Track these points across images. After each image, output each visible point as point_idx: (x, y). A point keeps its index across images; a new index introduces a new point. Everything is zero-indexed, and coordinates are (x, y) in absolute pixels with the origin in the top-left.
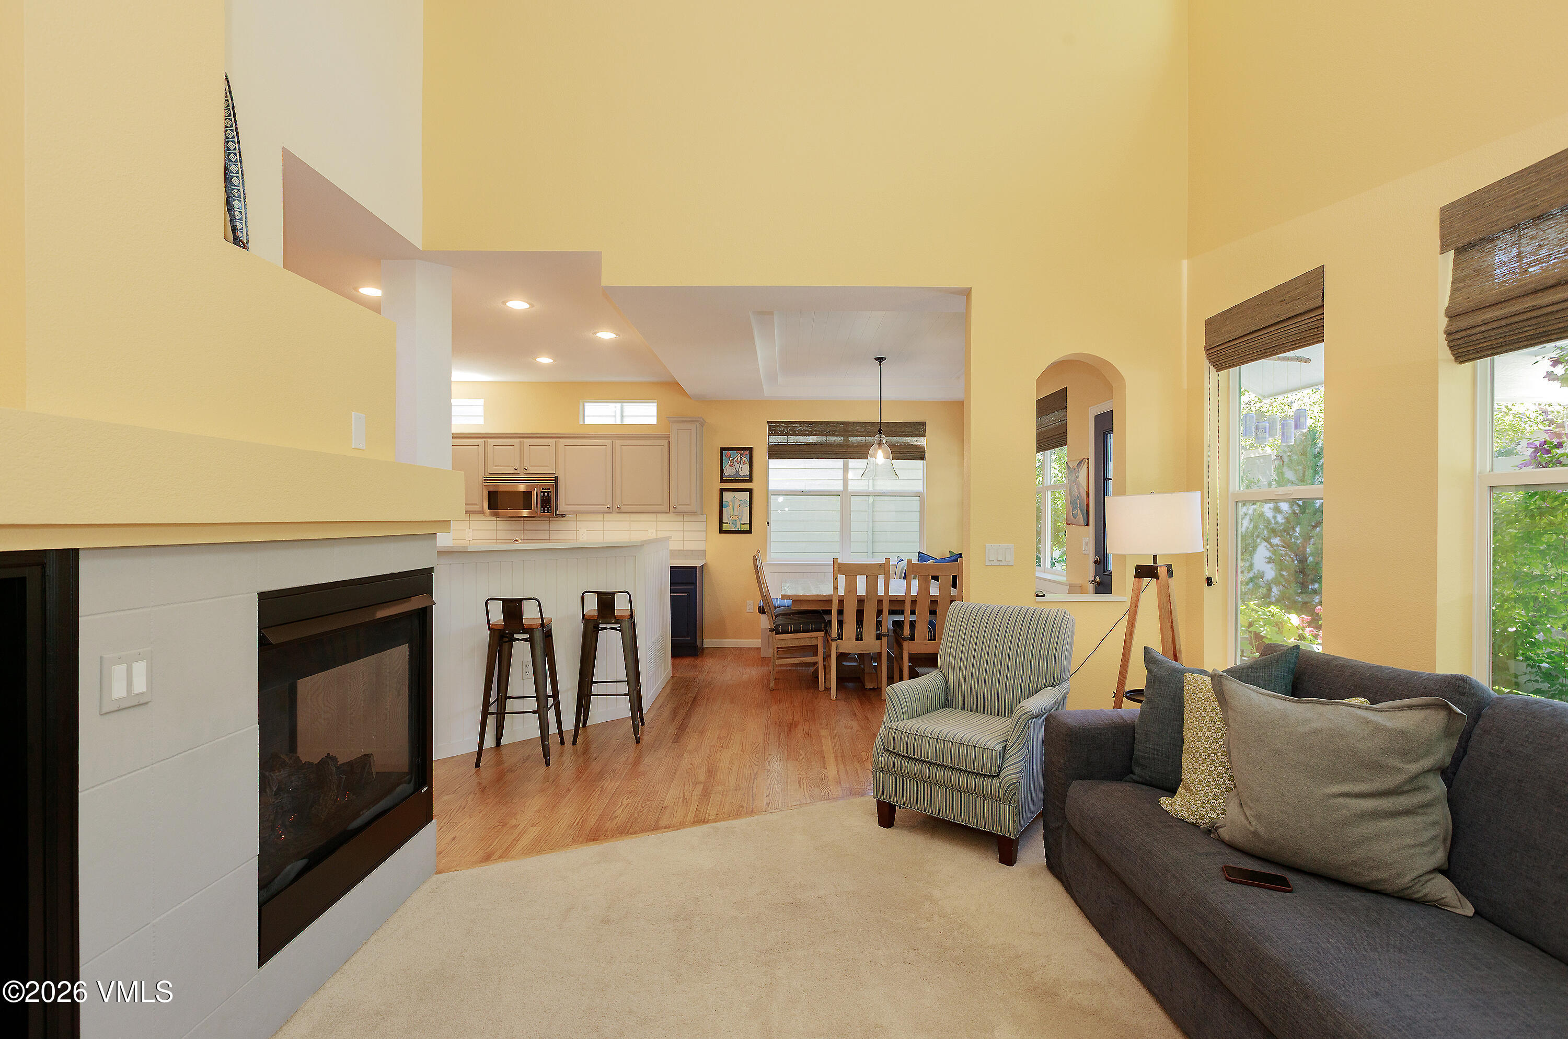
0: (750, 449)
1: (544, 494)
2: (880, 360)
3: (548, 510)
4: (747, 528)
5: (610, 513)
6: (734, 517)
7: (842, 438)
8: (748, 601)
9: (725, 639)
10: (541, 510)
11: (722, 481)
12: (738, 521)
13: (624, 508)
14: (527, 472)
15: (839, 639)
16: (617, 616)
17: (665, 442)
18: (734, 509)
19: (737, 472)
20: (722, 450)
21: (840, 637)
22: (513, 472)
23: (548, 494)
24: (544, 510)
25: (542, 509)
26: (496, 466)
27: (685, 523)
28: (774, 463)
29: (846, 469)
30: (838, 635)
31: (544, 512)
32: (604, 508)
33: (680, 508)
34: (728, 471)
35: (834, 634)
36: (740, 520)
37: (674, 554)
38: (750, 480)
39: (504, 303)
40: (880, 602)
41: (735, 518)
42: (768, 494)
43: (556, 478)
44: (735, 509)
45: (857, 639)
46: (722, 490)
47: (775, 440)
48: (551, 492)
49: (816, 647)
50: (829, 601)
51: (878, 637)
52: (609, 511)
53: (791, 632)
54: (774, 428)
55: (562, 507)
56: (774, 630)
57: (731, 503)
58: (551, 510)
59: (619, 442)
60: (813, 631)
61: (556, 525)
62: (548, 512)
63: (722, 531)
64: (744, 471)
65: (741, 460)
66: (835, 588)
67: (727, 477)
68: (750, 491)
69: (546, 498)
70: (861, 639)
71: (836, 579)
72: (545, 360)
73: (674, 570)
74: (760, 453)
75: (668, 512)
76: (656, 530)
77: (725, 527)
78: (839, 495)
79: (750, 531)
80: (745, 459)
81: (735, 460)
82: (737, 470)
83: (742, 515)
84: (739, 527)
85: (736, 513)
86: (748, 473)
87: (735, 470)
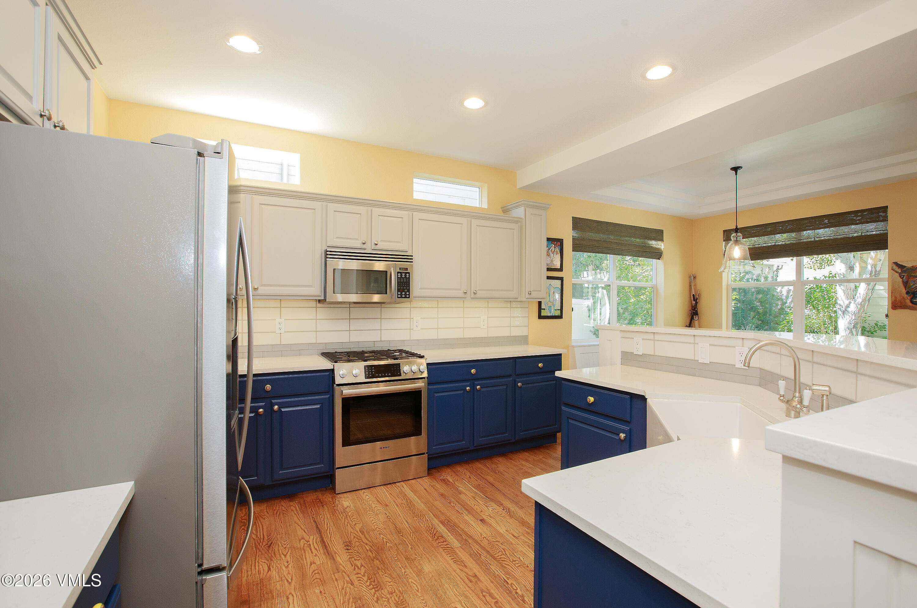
0: (562, 241)
1: (401, 275)
2: (736, 169)
3: (405, 294)
4: (558, 313)
5: (468, 298)
10: (398, 295)
12: (552, 307)
13: (477, 294)
14: (377, 247)
19: (552, 261)
22: (360, 245)
23: (405, 275)
24: (401, 294)
25: (399, 293)
28: (575, 256)
31: (401, 297)
32: (460, 294)
36: (554, 306)
41: (550, 304)
42: (571, 282)
43: (410, 255)
44: (550, 296)
47: (577, 234)
48: (406, 272)
52: (466, 296)
54: (578, 223)
55: (416, 293)
62: (406, 297)
63: (540, 317)
64: (557, 261)
65: (554, 251)
68: (561, 279)
69: (403, 280)
74: (568, 244)
76: (488, 317)
77: (543, 313)
78: (610, 285)
79: (561, 316)
80: (558, 250)
81: (550, 250)
82: (552, 259)
83: (555, 302)
84: (553, 313)
85: (551, 300)
86: (559, 263)
87: (550, 260)
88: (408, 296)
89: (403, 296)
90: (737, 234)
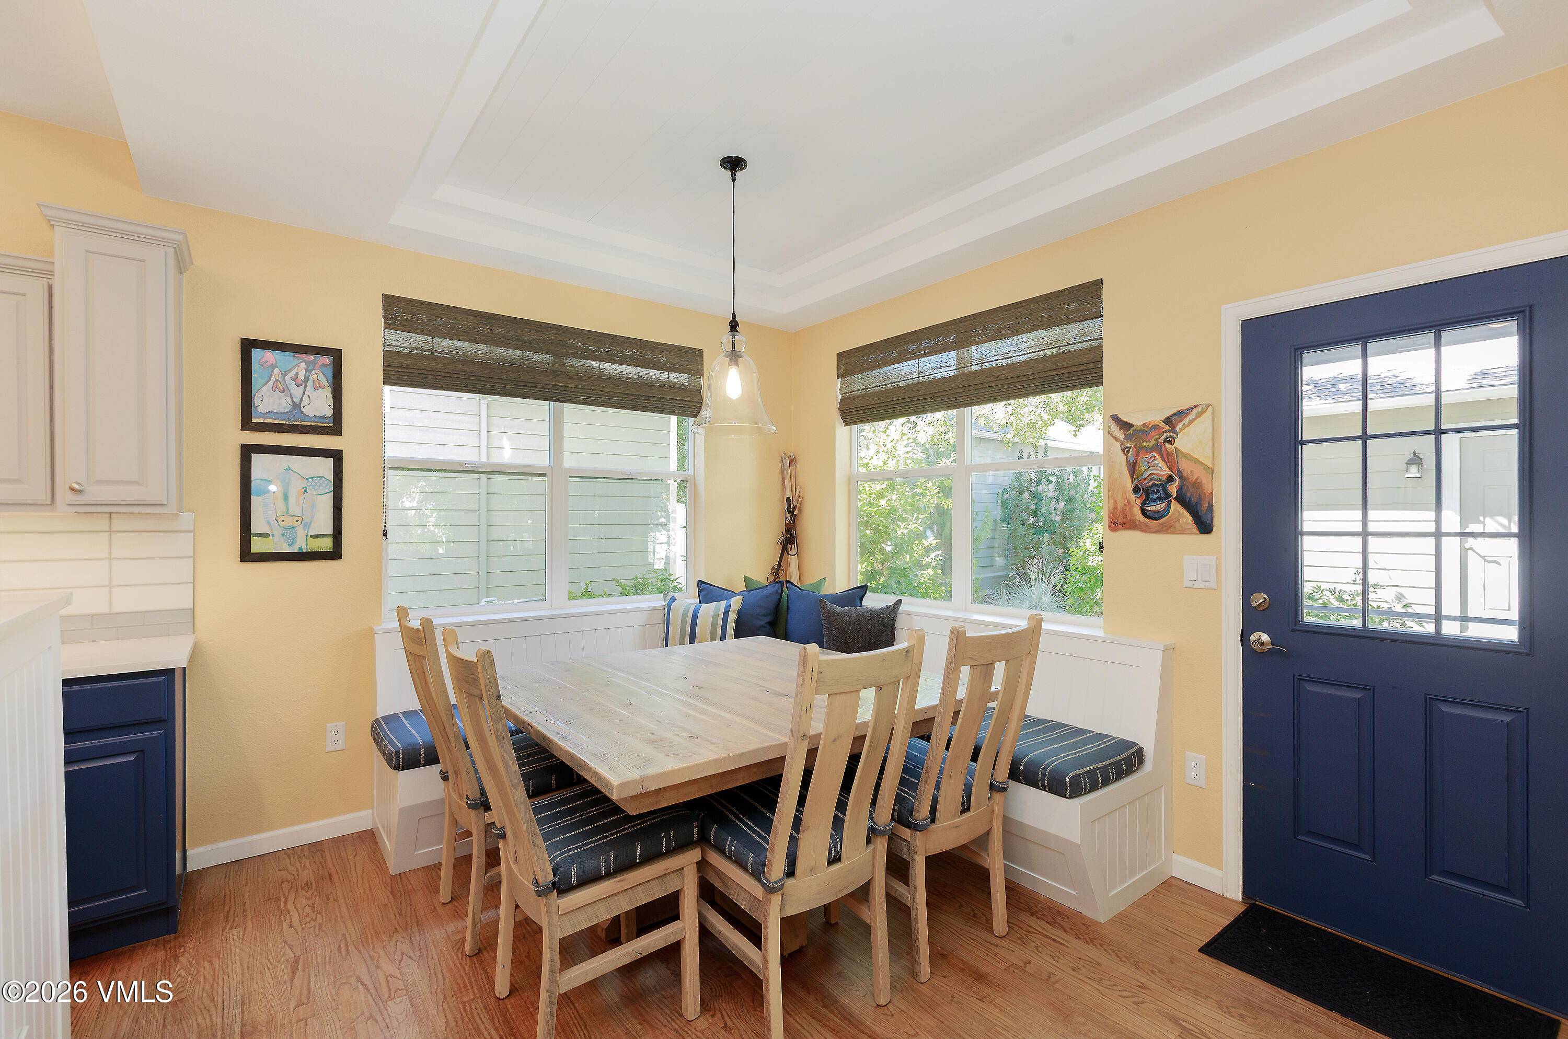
0: (335, 355)
2: (733, 165)
4: (326, 545)
6: (286, 518)
7: (548, 358)
8: (329, 725)
9: (259, 831)
11: (247, 424)
17: (37, 284)
19: (296, 406)
20: (249, 344)
21: (791, 870)
27: (114, 535)
28: (399, 396)
29: (557, 423)
33: (96, 493)
34: (268, 402)
36: (307, 526)
38: (335, 426)
41: (289, 521)
42: (384, 467)
44: (292, 500)
46: (247, 451)
47: (404, 340)
53: (607, 875)
54: (402, 313)
63: (247, 555)
64: (317, 403)
65: (306, 380)
67: (265, 415)
68: (337, 456)
70: (838, 859)
74: (363, 366)
75: (49, 504)
77: (257, 546)
78: (545, 475)
79: (335, 554)
80: (320, 375)
81: (289, 374)
82: (297, 400)
83: (312, 518)
84: (301, 544)
85: (295, 509)
86: (329, 412)
87: (290, 402)
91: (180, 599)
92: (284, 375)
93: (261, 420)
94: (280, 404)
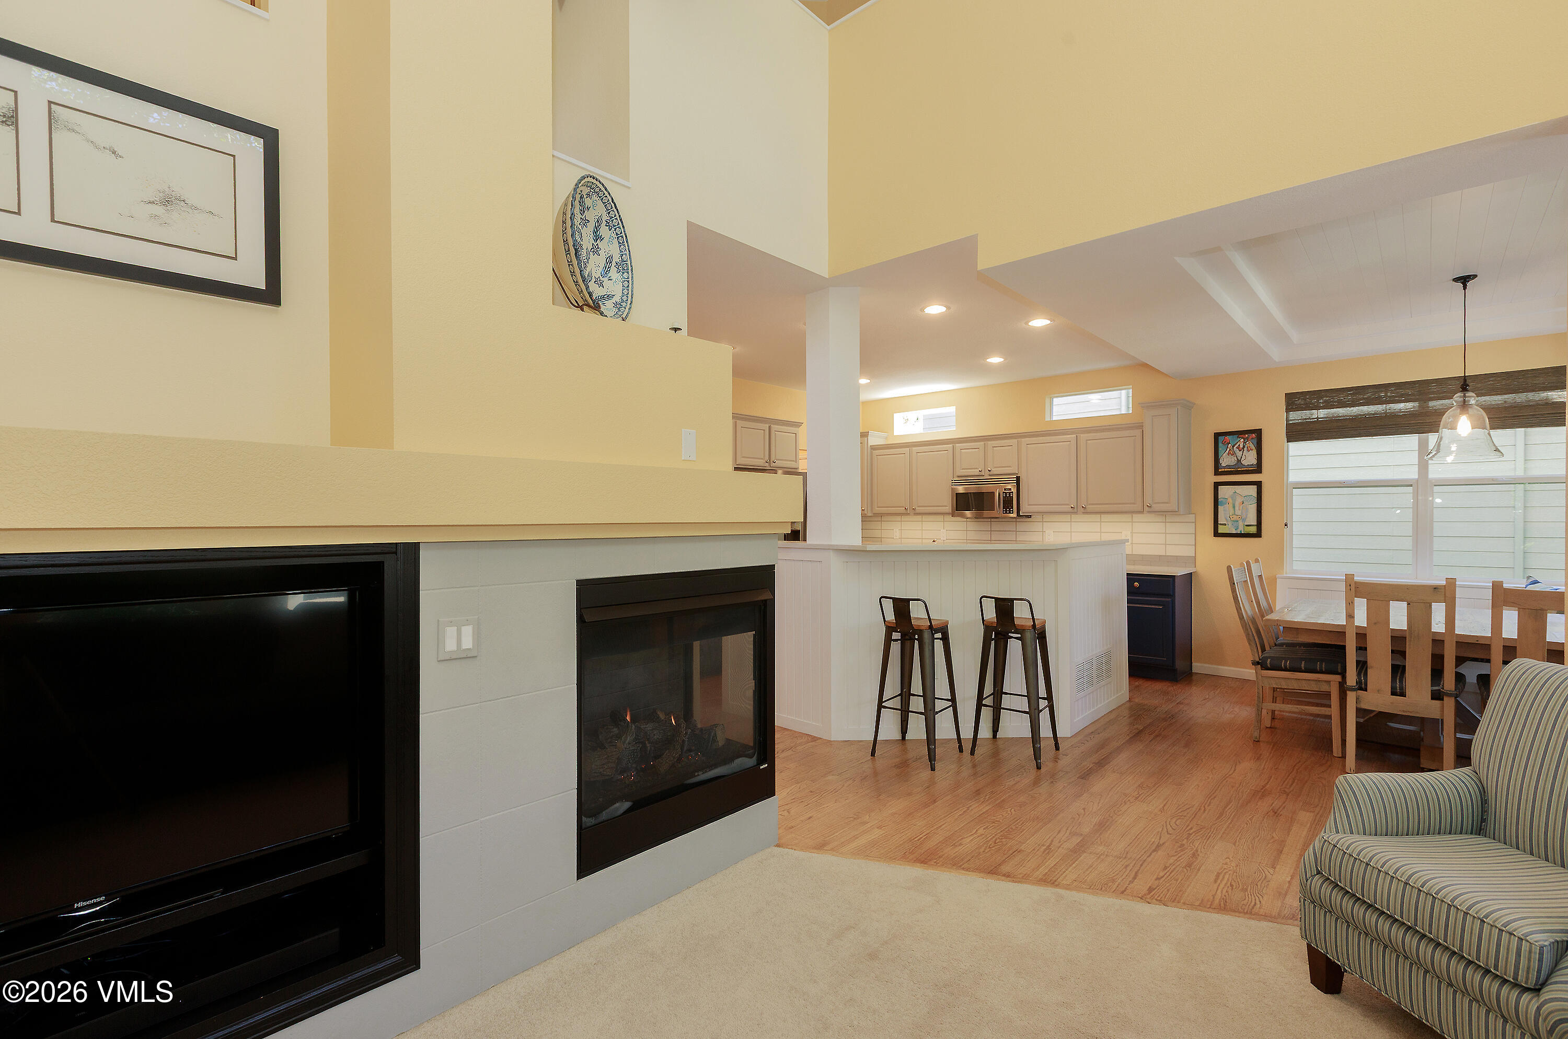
0: (1258, 432)
1: (1006, 495)
2: (1464, 280)
3: (1010, 511)
4: (1253, 530)
5: (1076, 513)
6: (1234, 516)
7: (1416, 404)
9: (1224, 666)
10: (1003, 511)
11: (1217, 473)
12: (1241, 521)
13: (1090, 508)
14: (991, 473)
15: (1361, 689)
16: (1018, 625)
17: (1138, 432)
18: (1234, 507)
19: (1239, 461)
20: (1217, 435)
21: (1362, 686)
22: (978, 473)
23: (1010, 495)
24: (1006, 511)
26: (963, 469)
27: (1167, 523)
28: (1296, 448)
30: (1359, 682)
31: (1006, 513)
32: (1068, 508)
33: (1156, 507)
34: (1226, 460)
35: (1352, 678)
36: (1244, 520)
37: (1131, 559)
38: (1258, 469)
39: (922, 310)
40: (1438, 642)
41: (1235, 518)
42: (1286, 489)
43: (1018, 479)
44: (1237, 508)
45: (1394, 693)
46: (1217, 485)
47: (1297, 416)
48: (1012, 492)
49: (1328, 695)
50: (1340, 633)
51: (1437, 696)
52: (1074, 511)
53: (1286, 670)
54: (1294, 401)
55: (1025, 509)
56: (1258, 663)
57: (1230, 500)
58: (1013, 511)
59: (1083, 436)
60: (1321, 672)
61: (1023, 526)
63: (1216, 534)
64: (1250, 458)
65: (1244, 447)
66: (1350, 616)
67: (1224, 467)
68: (1259, 484)
69: (1008, 499)
70: (1403, 694)
71: (1350, 605)
72: (995, 360)
73: (1131, 578)
74: (1274, 433)
75: (1142, 512)
76: (1132, 533)
77: (1221, 530)
78: (1411, 486)
79: (1258, 534)
80: (1250, 444)
81: (1236, 446)
82: (1239, 458)
83: (1247, 515)
84: (1241, 529)
85: (1238, 512)
86: (1255, 462)
87: (1236, 459)
88: (1011, 512)
89: (1008, 512)
90: (1465, 394)
91: (1188, 552)
92: (1233, 447)
93: (1223, 470)
94: (1231, 461)
